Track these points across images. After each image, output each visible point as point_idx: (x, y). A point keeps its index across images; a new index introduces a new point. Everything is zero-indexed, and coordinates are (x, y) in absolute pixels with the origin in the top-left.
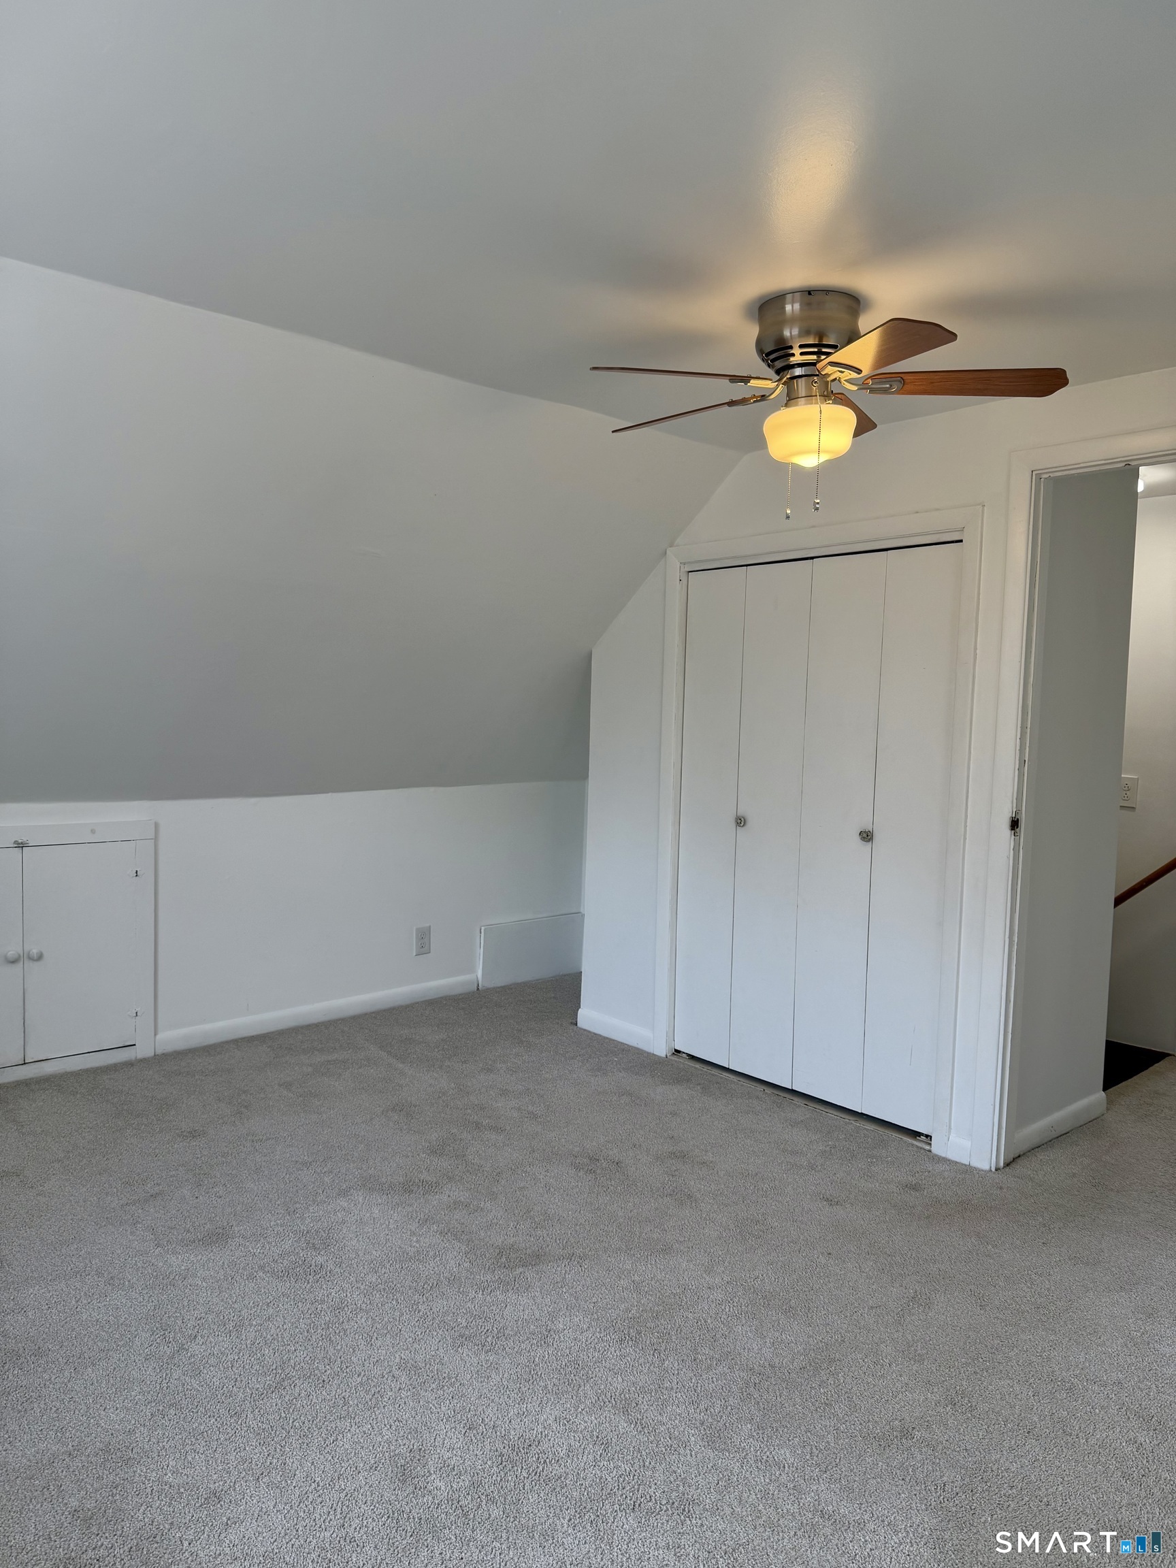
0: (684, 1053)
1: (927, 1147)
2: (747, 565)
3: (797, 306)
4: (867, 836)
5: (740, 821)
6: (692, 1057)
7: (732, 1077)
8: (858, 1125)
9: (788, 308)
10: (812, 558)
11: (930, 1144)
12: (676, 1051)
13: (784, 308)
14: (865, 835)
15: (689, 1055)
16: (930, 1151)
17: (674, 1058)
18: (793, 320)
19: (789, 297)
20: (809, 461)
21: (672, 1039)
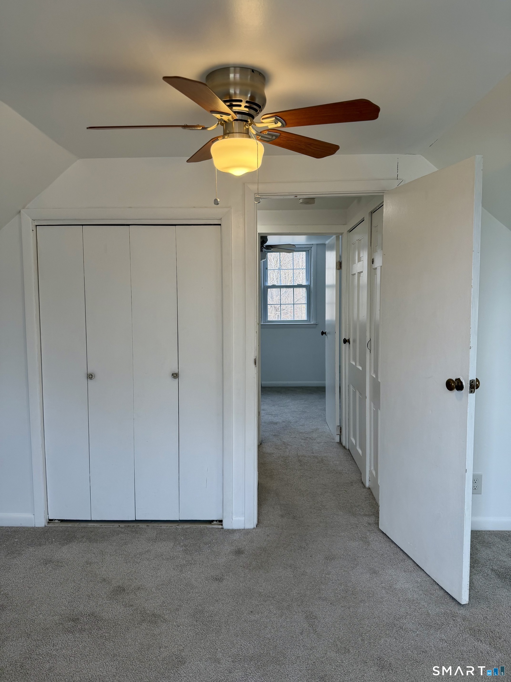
0: (55, 520)
1: (221, 527)
2: (82, 225)
3: (238, 76)
4: (175, 376)
5: (90, 376)
6: (62, 521)
7: (96, 525)
8: (181, 527)
9: (232, 76)
10: (129, 225)
11: (222, 525)
12: (50, 520)
13: (229, 76)
14: (175, 375)
15: (59, 520)
16: (223, 528)
17: (51, 525)
18: (235, 84)
19: (232, 69)
20: (238, 172)
21: (47, 513)
